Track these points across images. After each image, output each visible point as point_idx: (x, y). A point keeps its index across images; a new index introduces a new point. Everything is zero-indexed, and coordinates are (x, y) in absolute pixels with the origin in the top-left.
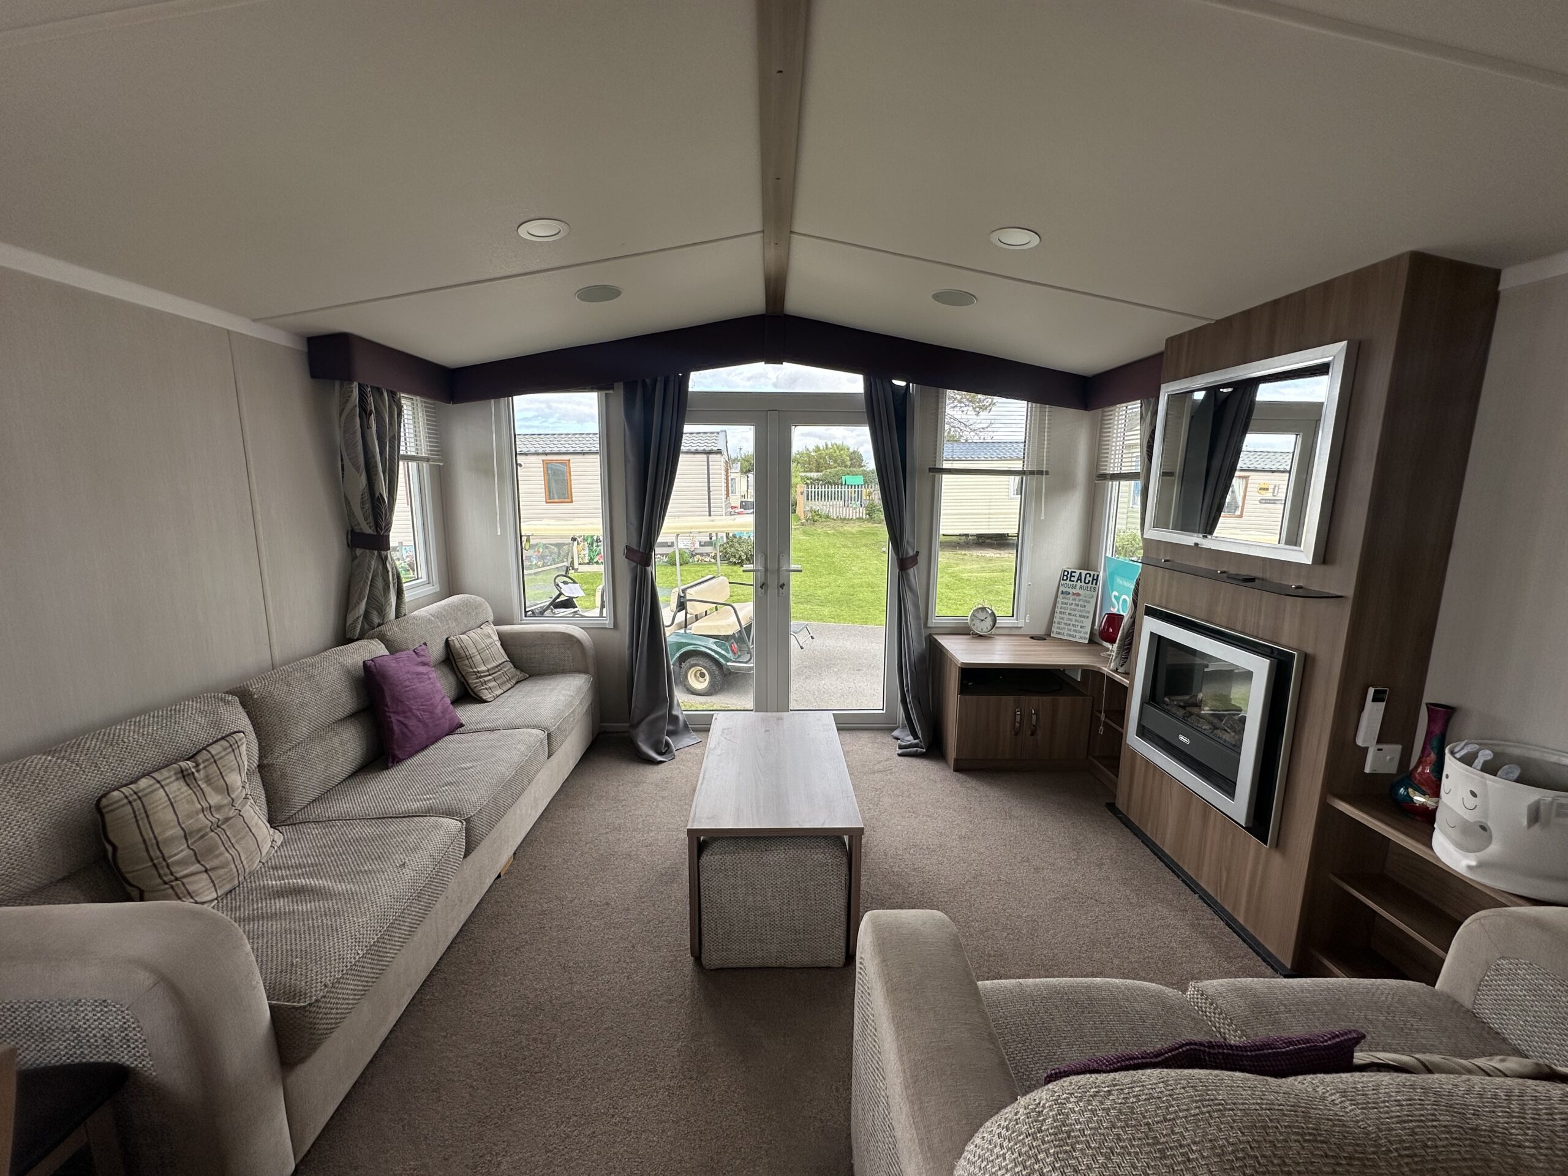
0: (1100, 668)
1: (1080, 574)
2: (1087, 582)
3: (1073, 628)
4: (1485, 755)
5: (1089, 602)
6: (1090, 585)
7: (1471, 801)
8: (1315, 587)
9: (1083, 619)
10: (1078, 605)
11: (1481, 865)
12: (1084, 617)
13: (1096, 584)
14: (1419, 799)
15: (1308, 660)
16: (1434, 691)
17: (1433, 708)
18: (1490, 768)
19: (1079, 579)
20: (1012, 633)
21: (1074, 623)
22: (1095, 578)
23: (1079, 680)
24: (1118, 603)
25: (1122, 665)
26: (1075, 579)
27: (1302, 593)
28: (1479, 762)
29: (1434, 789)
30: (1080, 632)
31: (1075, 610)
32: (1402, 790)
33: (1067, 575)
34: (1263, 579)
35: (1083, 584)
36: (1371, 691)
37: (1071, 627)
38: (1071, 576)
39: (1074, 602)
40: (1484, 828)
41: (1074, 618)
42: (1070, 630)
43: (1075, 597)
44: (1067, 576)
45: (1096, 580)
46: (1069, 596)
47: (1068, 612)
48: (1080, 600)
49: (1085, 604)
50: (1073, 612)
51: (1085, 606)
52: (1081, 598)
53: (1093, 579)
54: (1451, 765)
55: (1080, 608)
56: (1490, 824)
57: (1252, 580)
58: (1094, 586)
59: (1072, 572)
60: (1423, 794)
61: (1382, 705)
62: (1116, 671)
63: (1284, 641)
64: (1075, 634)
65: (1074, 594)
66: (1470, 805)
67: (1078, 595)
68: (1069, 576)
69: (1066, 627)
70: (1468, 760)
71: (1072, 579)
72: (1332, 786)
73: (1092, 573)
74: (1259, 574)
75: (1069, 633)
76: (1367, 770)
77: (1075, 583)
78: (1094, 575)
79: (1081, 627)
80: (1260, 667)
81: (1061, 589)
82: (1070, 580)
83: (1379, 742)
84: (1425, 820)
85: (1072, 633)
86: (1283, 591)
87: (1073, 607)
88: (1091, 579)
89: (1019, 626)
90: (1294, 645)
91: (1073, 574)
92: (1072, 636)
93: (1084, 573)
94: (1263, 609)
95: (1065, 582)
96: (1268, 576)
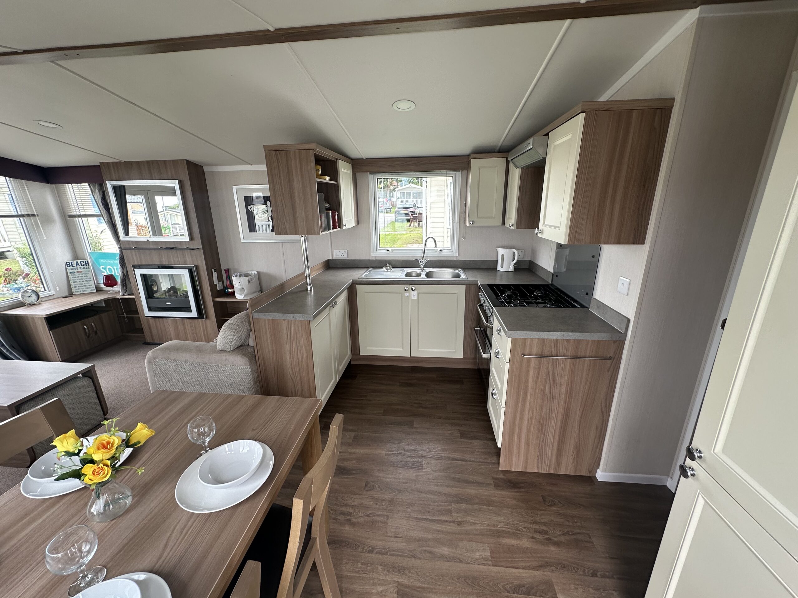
0: (115, 297)
1: (77, 262)
2: (83, 265)
3: (85, 287)
4: (238, 274)
5: (88, 274)
6: (85, 266)
7: (240, 284)
8: (192, 247)
9: (88, 282)
10: (83, 277)
11: (245, 296)
12: (89, 281)
13: (89, 265)
14: (230, 291)
15: (197, 267)
16: (223, 267)
17: (225, 270)
18: (240, 276)
19: (77, 264)
20: (49, 298)
21: (84, 285)
22: (87, 262)
23: (104, 306)
24: (106, 270)
25: (126, 292)
26: (75, 265)
27: (188, 249)
28: (238, 276)
29: (233, 287)
30: (90, 288)
31: (82, 279)
32: (226, 291)
33: (67, 265)
34: (175, 248)
35: (81, 266)
36: (213, 270)
37: (83, 287)
38: (72, 264)
39: (80, 276)
40: (243, 288)
41: (83, 283)
42: (84, 289)
43: (79, 273)
44: (69, 264)
45: (87, 263)
46: (75, 274)
47: (78, 281)
48: (83, 274)
49: (86, 275)
50: (82, 280)
51: (87, 276)
52: (82, 273)
53: (86, 263)
54: (234, 279)
55: (84, 277)
56: (244, 287)
57: (173, 248)
58: (87, 266)
59: (71, 262)
60: (230, 289)
61: (216, 272)
62: (124, 295)
63: (188, 264)
64: (87, 289)
65: (78, 272)
66: (240, 285)
67: (81, 272)
68: (71, 264)
69: (81, 288)
70: (236, 276)
71: (73, 265)
72: (213, 297)
73: (84, 261)
74: (174, 247)
75: (84, 290)
76: (218, 290)
77: (76, 267)
78: (85, 261)
79: (89, 286)
80: (185, 273)
81: (68, 271)
82: (72, 266)
83: (218, 282)
84: (233, 294)
85: (85, 290)
86: (183, 249)
87: (80, 278)
88: (84, 263)
89: (53, 294)
90: (192, 264)
91: (73, 263)
92: (86, 291)
93: (79, 261)
94: (179, 256)
95: (69, 268)
96: (177, 246)
